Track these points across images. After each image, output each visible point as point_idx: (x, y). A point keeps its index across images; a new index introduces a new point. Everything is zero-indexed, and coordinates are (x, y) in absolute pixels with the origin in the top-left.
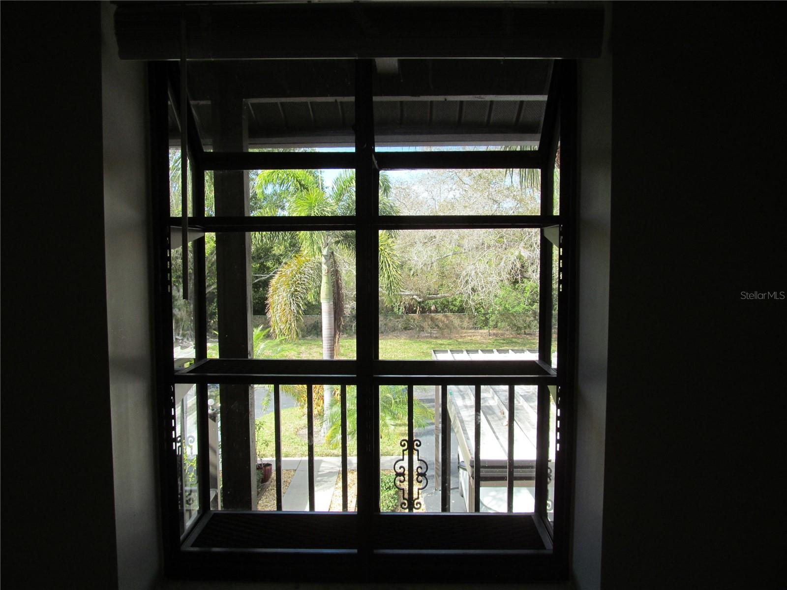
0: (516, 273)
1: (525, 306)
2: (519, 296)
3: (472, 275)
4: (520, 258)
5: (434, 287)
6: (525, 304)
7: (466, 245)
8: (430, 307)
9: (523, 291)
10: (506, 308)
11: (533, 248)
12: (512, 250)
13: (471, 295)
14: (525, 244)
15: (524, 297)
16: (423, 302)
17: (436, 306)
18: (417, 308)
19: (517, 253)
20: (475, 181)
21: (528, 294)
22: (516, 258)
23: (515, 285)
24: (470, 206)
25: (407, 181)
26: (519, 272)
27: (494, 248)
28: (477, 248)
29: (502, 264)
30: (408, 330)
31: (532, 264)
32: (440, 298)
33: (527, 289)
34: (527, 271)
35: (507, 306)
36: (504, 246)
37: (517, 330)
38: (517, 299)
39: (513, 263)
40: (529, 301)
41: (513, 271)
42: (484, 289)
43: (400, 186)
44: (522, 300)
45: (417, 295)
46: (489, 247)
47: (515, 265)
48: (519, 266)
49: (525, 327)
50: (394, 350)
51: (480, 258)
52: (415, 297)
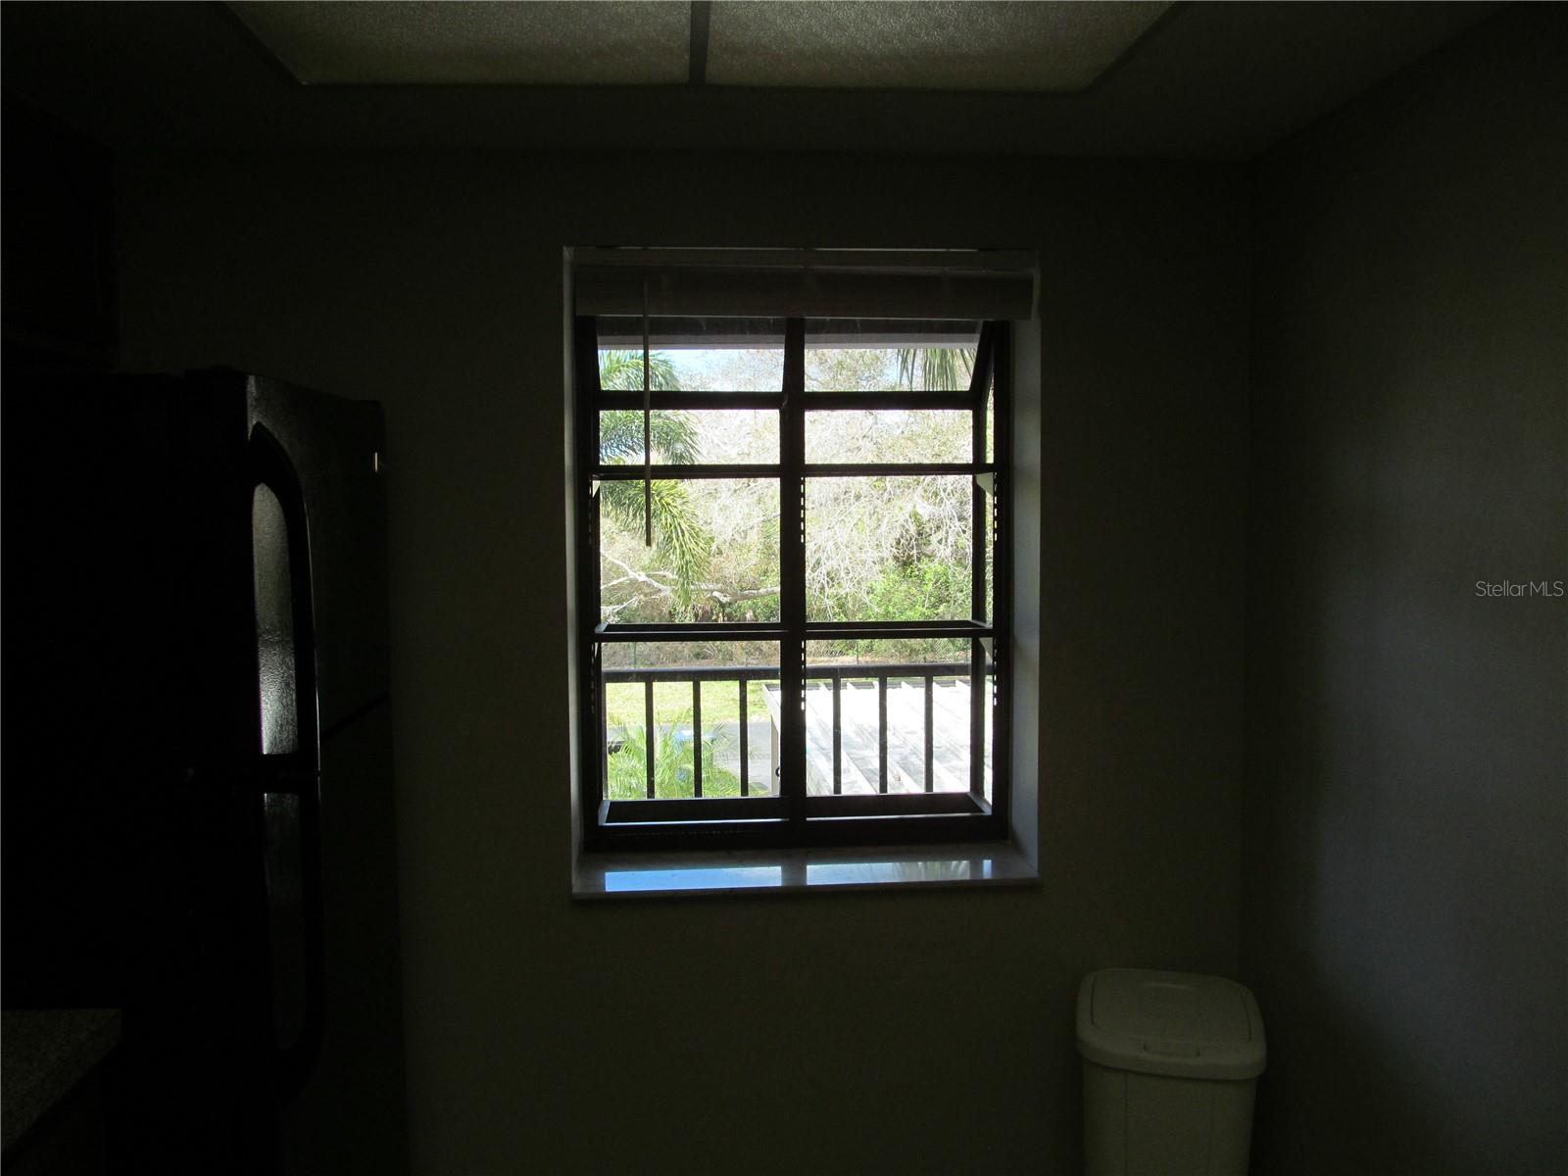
0: (909, 544)
1: (924, 610)
2: (914, 591)
3: (828, 548)
4: (915, 516)
5: (750, 576)
6: (923, 606)
7: (816, 495)
8: (744, 614)
9: (922, 580)
10: (888, 612)
11: (939, 498)
12: (899, 503)
13: (826, 586)
14: (926, 491)
15: (922, 593)
16: (730, 604)
17: (754, 612)
18: (718, 617)
19: (909, 508)
20: (831, 375)
21: (929, 587)
22: (908, 517)
23: (905, 570)
24: (824, 421)
25: (700, 373)
26: (913, 542)
27: (867, 499)
28: (836, 499)
29: (884, 528)
30: (703, 658)
31: (938, 528)
32: (763, 596)
33: (927, 577)
34: (928, 543)
35: (890, 608)
36: (886, 496)
37: (910, 655)
38: (908, 595)
39: (903, 526)
40: (932, 599)
41: (902, 541)
42: (851, 575)
43: (688, 382)
44: (920, 598)
45: (721, 591)
46: (858, 497)
47: (907, 531)
48: (913, 530)
49: (924, 649)
50: (677, 696)
51: (843, 517)
52: (716, 594)
